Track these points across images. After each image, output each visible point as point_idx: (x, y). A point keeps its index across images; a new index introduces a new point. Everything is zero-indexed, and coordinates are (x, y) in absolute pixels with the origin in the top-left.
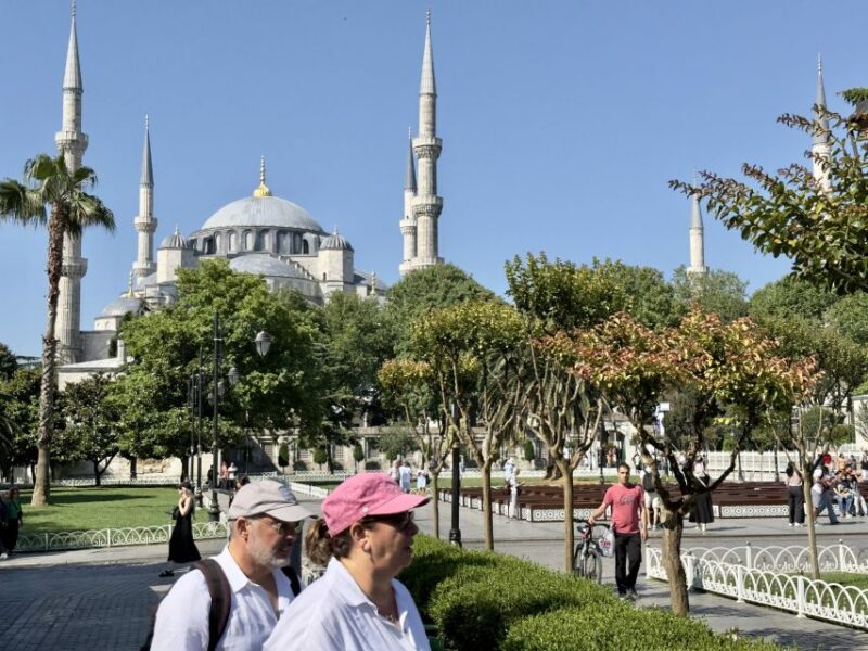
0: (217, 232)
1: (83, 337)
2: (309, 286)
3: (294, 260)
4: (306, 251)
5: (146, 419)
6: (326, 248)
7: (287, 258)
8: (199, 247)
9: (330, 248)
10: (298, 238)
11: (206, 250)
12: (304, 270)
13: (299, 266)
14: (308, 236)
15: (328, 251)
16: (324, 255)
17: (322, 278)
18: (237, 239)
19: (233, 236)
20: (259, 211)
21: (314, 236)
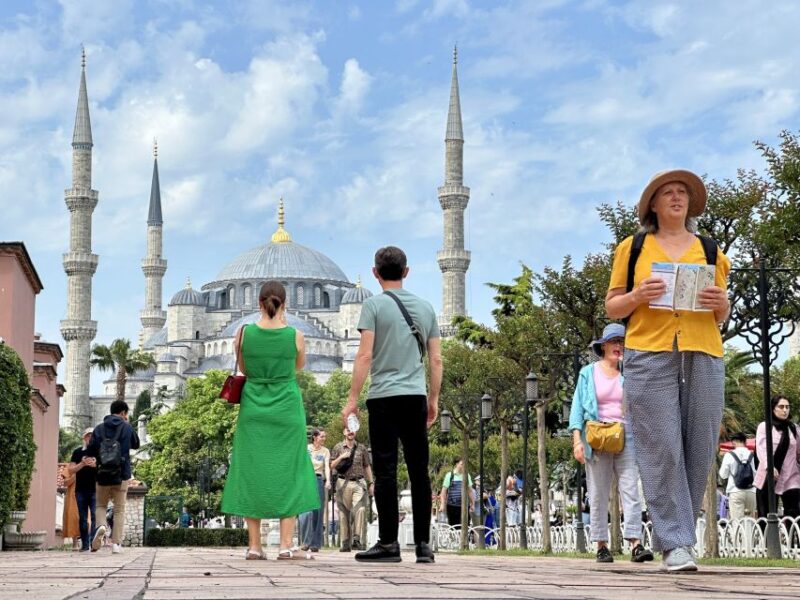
0: (231, 285)
1: (92, 403)
2: (328, 344)
3: (313, 315)
4: (327, 305)
5: (168, 494)
6: (347, 303)
7: (307, 313)
8: (212, 303)
9: (351, 303)
10: (318, 290)
11: (219, 306)
12: (323, 326)
13: (318, 322)
14: (329, 288)
15: (349, 306)
16: (345, 309)
17: (343, 335)
18: (252, 293)
19: (248, 290)
20: (276, 261)
21: (335, 288)
